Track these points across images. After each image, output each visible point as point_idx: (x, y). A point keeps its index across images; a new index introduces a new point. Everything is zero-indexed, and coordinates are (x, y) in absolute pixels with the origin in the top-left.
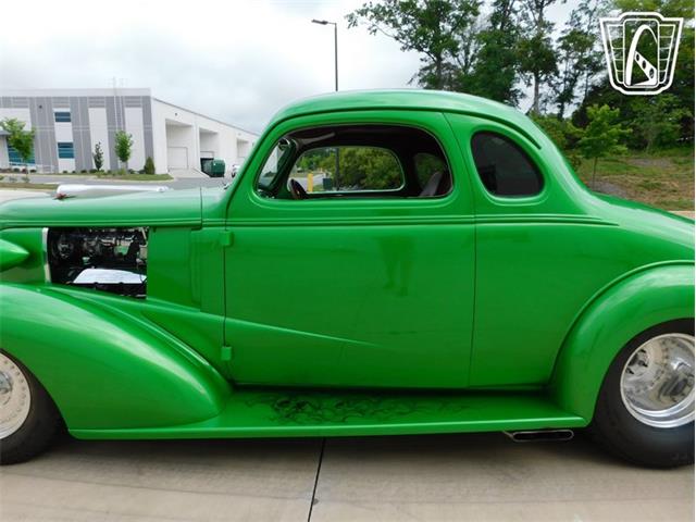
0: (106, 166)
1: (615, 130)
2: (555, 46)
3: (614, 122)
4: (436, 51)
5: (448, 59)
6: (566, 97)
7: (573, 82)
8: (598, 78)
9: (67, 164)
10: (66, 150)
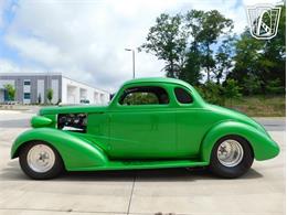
0: (42, 102)
1: (237, 88)
2: (214, 58)
3: (236, 85)
4: (171, 60)
5: (175, 62)
6: (219, 76)
7: (221, 71)
8: (230, 70)
9: (27, 101)
10: (27, 96)
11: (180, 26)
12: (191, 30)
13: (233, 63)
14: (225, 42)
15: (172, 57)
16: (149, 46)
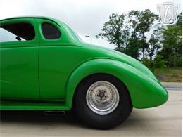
1: (163, 61)
2: (147, 42)
3: (162, 59)
4: (118, 44)
6: (151, 55)
7: (153, 50)
8: (160, 50)
11: (125, 21)
12: (132, 23)
13: (162, 45)
14: (155, 31)
15: (119, 42)
16: (104, 35)
